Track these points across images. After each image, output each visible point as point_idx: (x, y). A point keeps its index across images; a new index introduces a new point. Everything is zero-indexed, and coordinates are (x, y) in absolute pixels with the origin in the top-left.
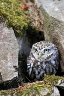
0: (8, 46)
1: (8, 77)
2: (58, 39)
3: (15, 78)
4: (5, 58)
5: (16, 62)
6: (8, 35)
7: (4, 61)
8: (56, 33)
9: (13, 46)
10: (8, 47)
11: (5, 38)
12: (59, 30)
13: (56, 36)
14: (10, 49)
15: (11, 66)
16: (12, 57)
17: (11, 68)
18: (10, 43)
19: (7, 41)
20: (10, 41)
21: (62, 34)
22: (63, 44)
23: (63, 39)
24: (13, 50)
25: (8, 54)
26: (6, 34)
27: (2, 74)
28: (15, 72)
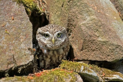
1: (23, 61)
2: (75, 19)
3: (31, 62)
4: (17, 38)
5: (30, 43)
6: (18, 12)
7: (17, 41)
8: (73, 12)
9: (25, 25)
10: (20, 26)
11: (15, 15)
12: (77, 9)
13: (72, 16)
14: (23, 28)
15: (25, 48)
16: (25, 37)
17: (26, 50)
18: (22, 21)
19: (18, 19)
20: (22, 19)
21: (81, 14)
22: (82, 26)
23: (82, 20)
24: (26, 30)
25: (21, 34)
26: (16, 10)
27: (15, 57)
28: (31, 55)
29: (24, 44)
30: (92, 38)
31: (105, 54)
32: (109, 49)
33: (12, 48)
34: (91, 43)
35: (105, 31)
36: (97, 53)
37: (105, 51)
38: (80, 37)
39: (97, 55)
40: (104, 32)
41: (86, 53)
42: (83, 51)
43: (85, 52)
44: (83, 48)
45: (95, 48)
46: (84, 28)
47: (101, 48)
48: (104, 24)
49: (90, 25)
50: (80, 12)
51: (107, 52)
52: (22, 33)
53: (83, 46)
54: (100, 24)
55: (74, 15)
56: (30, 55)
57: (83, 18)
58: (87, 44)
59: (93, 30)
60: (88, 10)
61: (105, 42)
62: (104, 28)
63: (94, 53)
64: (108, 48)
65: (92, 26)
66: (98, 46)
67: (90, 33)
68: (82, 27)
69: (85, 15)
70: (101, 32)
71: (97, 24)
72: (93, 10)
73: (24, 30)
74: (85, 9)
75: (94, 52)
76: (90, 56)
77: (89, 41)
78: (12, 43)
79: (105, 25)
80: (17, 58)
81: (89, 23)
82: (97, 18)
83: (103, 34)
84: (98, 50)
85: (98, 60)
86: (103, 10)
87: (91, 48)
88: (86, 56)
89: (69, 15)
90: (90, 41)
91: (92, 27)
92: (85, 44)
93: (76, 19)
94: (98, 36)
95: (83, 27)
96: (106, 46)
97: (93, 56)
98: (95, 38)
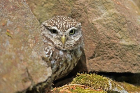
0: (25, 22)
1: (40, 77)
4: (26, 43)
6: (19, 4)
7: (26, 48)
8: (81, 4)
9: (31, 23)
10: (25, 24)
11: (15, 8)
13: (78, 10)
14: (30, 28)
15: (37, 56)
16: (34, 41)
17: (39, 60)
18: (26, 17)
19: (21, 14)
20: (25, 15)
21: (93, 7)
22: (97, 23)
23: (95, 15)
24: (33, 31)
25: (29, 37)
27: (29, 71)
28: (48, 67)
29: (35, 51)
30: (112, 40)
31: (130, 62)
32: (136, 57)
33: (22, 58)
34: (109, 47)
35: (131, 31)
36: (117, 62)
37: (130, 58)
38: (90, 39)
39: (115, 64)
40: (130, 33)
41: (98, 62)
42: (94, 59)
43: (97, 60)
44: (94, 55)
45: (114, 54)
46: (100, 27)
47: (124, 55)
48: (129, 21)
49: (109, 22)
50: (91, 4)
51: (133, 60)
52: (29, 35)
53: (95, 52)
54: (123, 20)
55: (82, 8)
56: (46, 68)
57: (96, 12)
58: (102, 49)
59: (112, 29)
60: (104, 1)
61: (131, 46)
62: (129, 26)
63: (112, 62)
64: (135, 55)
65: (112, 23)
66: (120, 52)
67: (108, 34)
68: (96, 26)
69: (99, 8)
70: (125, 32)
71: (119, 21)
72: (111, 1)
73: (31, 30)
75: (111, 60)
76: (104, 66)
77: (106, 44)
78: (20, 50)
81: (108, 20)
83: (129, 35)
87: (107, 54)
88: (98, 66)
89: (74, 8)
90: (108, 45)
91: (112, 25)
92: (99, 50)
93: (85, 13)
94: (120, 37)
95: (98, 25)
96: (132, 52)
97: (109, 66)
98: (115, 41)
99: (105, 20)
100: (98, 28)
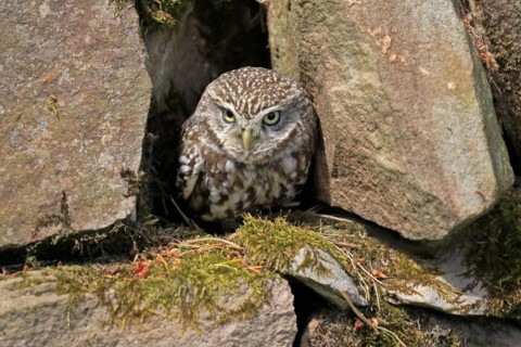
0: (109, 81)
1: (96, 218)
2: (320, 68)
3: (123, 221)
4: (90, 132)
5: (135, 153)
6: (111, 33)
7: (86, 142)
8: (315, 44)
9: (127, 84)
10: (107, 86)
11: (97, 44)
12: (325, 34)
13: (310, 54)
14: (117, 96)
15: (110, 167)
16: (118, 129)
17: (111, 177)
18: (117, 68)
19: (106, 59)
20: (118, 62)
21: (337, 57)
22: (335, 98)
23: (338, 78)
24: (125, 103)
25: (106, 117)
26: (103, 26)
27: (69, 200)
28: (127, 197)
29: (112, 153)
30: (361, 147)
31: (396, 209)
32: (406, 200)
33: (64, 166)
34: (359, 162)
35: (398, 136)
36: (377, 199)
37: (396, 200)
39: (375, 205)
40: (396, 140)
42: (338, 180)
43: (344, 185)
44: (336, 171)
45: (370, 182)
46: (339, 110)
47: (386, 189)
48: (398, 111)
49: (355, 102)
50: (333, 48)
52: (108, 115)
54: (384, 106)
55: (315, 53)
56: (122, 198)
57: (340, 70)
58: (346, 161)
59: (363, 122)
60: (357, 49)
61: (395, 174)
62: (397, 123)
63: (368, 198)
64: (404, 195)
65: (362, 108)
66: (378, 180)
67: (353, 131)
68: (333, 104)
69: (348, 61)
70: (387, 135)
71: (376, 106)
72: (371, 53)
73: (118, 101)
74: (350, 42)
75: (367, 194)
76: (356, 201)
77: (352, 154)
78: (67, 147)
79: (401, 114)
80: (75, 203)
81: (355, 97)
82: (379, 84)
83: (393, 143)
84: (378, 190)
85: (379, 223)
86: (413, 51)
88: (347, 198)
89: (303, 49)
90: (356, 156)
91: (363, 112)
92: (341, 162)
93: (323, 67)
94: (377, 146)
95: (337, 104)
96: (398, 187)
97: (364, 205)
98: (367, 151)
99: (350, 97)
100: (335, 111)
